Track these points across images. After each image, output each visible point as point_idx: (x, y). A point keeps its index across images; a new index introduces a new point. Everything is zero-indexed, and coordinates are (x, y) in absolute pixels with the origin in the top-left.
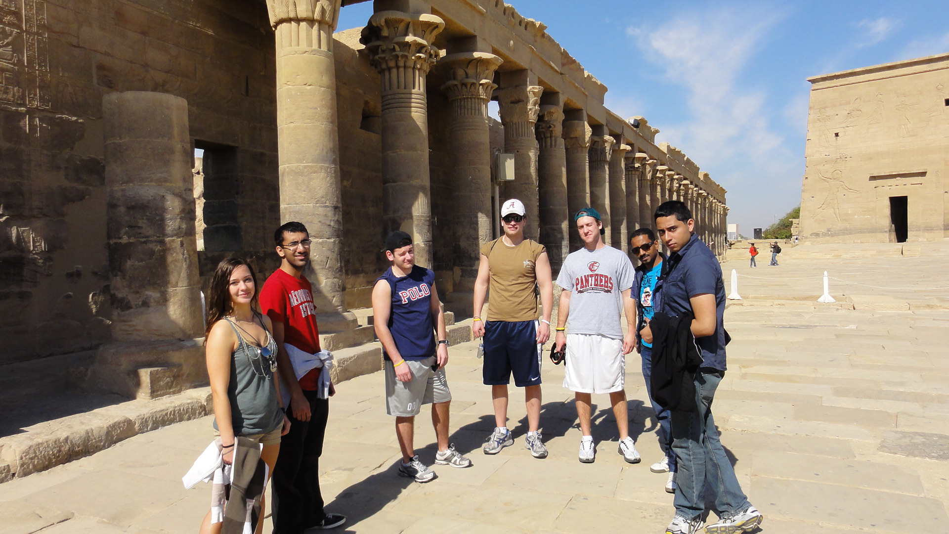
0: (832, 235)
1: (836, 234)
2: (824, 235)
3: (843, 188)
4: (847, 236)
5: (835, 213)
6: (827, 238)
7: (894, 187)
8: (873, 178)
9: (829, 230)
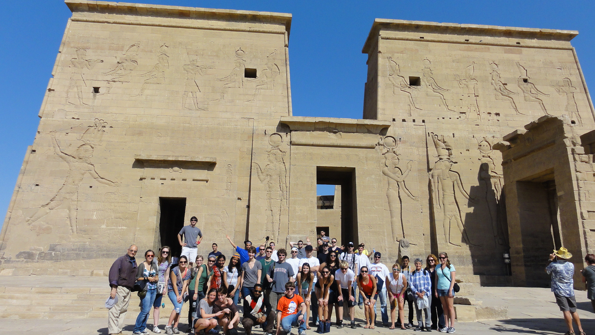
0: (56, 259)
1: (63, 255)
2: (43, 256)
3: (91, 174)
4: (83, 261)
5: (70, 218)
6: (48, 264)
7: (168, 182)
8: (140, 163)
9: (52, 249)
